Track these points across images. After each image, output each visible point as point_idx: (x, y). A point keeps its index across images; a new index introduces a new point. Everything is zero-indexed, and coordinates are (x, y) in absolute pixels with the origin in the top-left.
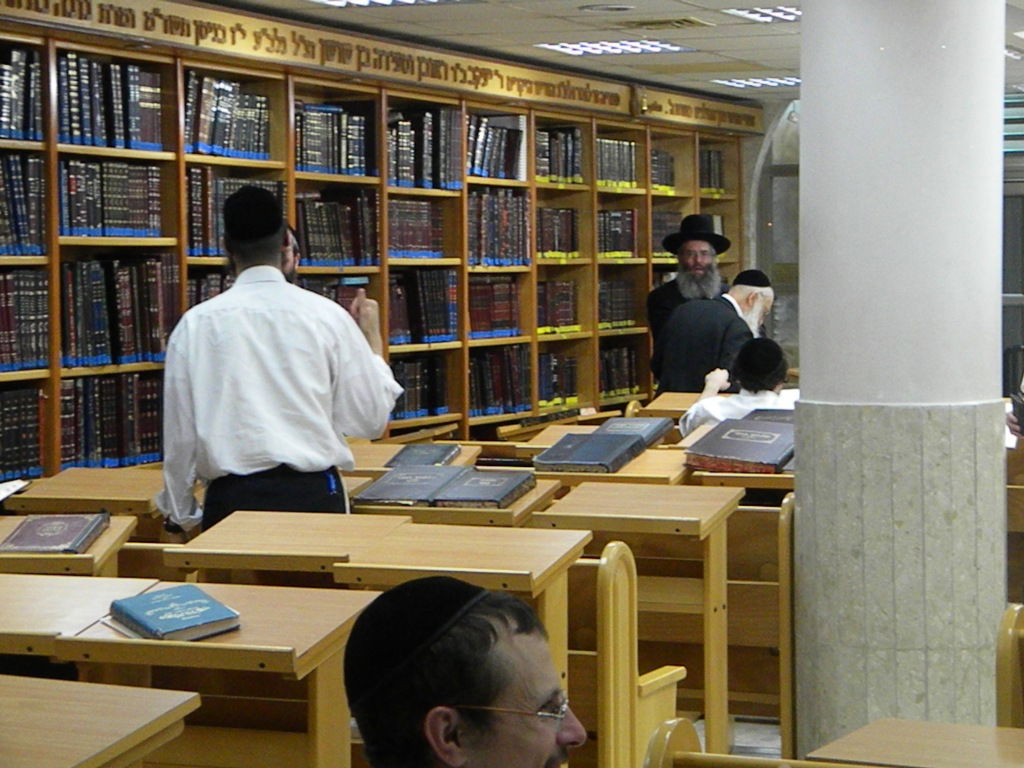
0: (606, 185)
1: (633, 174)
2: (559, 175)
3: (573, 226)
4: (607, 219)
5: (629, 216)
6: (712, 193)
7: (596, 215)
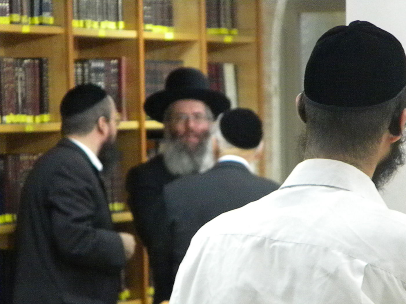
0: (85, 26)
1: (120, 10)
2: (22, 14)
3: (41, 81)
4: (87, 71)
5: (114, 66)
6: (223, 35)
7: (72, 65)
